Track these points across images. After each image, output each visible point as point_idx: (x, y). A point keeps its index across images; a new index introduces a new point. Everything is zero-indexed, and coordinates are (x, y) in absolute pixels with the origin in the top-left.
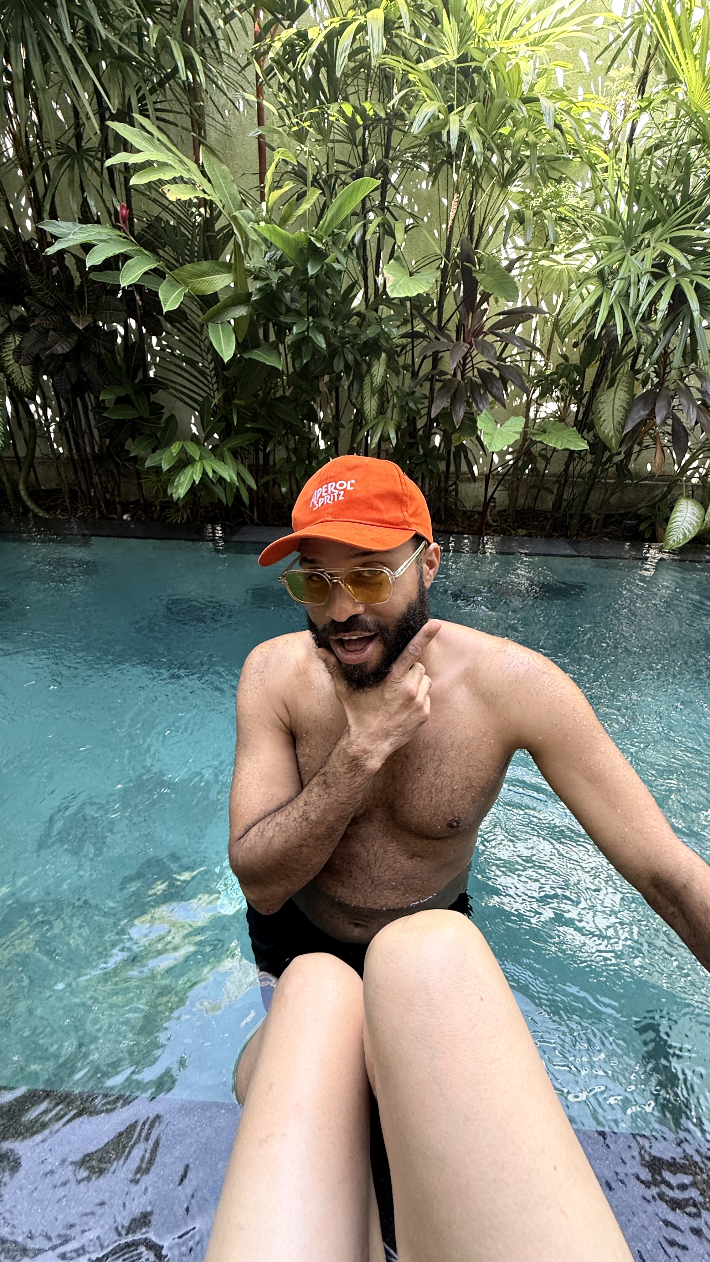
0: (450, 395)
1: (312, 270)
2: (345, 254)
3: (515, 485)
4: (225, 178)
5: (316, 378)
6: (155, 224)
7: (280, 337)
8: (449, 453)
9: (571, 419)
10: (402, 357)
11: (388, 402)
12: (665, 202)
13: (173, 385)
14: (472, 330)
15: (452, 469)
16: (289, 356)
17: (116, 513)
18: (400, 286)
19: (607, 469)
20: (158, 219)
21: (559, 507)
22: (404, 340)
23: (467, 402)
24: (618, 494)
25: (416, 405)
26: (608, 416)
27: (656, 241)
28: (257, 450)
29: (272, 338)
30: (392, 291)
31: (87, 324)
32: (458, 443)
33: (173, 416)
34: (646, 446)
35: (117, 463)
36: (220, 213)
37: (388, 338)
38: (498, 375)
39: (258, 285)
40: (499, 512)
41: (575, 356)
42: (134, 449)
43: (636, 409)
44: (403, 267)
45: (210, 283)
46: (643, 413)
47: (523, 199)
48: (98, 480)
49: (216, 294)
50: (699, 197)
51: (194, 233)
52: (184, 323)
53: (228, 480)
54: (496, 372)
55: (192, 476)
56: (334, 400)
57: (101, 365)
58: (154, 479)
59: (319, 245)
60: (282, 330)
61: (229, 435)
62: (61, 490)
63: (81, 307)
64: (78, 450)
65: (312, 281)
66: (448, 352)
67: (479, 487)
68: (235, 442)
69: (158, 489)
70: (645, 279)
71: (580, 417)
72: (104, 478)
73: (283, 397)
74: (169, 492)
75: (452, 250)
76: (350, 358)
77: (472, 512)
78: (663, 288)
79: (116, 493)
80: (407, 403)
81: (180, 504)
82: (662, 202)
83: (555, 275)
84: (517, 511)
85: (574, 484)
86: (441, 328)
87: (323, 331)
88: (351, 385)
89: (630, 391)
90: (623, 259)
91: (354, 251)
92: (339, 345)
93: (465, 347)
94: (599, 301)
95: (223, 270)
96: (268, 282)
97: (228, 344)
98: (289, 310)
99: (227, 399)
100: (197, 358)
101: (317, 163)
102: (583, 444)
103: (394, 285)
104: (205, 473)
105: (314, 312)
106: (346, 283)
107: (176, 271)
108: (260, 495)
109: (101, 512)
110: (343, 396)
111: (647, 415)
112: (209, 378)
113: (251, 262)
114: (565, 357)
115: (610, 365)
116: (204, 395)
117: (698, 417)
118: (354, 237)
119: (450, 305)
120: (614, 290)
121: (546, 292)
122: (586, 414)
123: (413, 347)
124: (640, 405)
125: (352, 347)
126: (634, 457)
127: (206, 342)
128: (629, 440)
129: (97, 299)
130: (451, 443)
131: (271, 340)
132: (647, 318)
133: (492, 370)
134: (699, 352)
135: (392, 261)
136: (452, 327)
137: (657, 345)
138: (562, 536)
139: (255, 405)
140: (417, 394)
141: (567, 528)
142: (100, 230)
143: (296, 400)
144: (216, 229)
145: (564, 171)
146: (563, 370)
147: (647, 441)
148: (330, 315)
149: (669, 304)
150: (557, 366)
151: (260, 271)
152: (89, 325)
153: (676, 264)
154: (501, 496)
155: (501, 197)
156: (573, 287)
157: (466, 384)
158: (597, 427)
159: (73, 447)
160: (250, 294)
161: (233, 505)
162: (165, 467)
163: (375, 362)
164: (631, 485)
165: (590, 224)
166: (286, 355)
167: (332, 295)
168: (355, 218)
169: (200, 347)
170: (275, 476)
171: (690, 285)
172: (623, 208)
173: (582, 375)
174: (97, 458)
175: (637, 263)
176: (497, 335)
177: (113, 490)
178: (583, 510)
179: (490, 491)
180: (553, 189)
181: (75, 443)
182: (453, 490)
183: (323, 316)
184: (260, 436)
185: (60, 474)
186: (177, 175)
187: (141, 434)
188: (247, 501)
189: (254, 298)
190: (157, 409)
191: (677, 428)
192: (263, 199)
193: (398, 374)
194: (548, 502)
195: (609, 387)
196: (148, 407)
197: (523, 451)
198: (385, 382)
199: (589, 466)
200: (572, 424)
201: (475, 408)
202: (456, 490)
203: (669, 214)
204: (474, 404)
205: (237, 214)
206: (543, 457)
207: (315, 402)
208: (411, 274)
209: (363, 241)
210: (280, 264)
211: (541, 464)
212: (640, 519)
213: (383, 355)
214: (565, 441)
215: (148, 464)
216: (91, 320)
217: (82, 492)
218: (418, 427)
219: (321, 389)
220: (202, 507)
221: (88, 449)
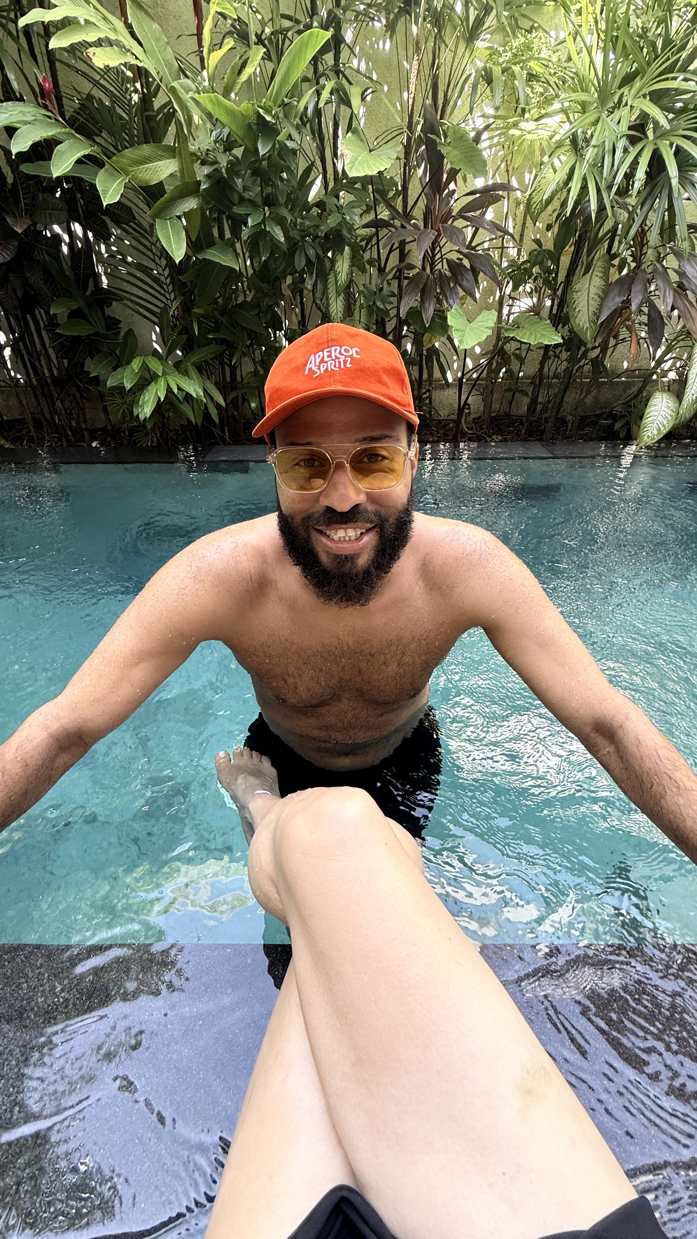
0: (419, 290)
1: (263, 150)
2: (297, 128)
3: (490, 388)
4: (157, 40)
5: (277, 279)
6: (87, 103)
7: (236, 232)
8: (421, 356)
9: (545, 313)
10: (368, 252)
11: (355, 301)
12: (645, 50)
13: (128, 296)
14: (440, 215)
15: (425, 376)
16: (247, 255)
17: (84, 442)
18: (359, 163)
19: (583, 367)
20: (90, 97)
21: (534, 411)
22: (368, 230)
23: (438, 298)
24: (593, 394)
25: (384, 305)
26: (584, 306)
27: (635, 98)
28: (222, 364)
29: (228, 235)
30: (351, 169)
31: (25, 227)
32: (430, 346)
33: (130, 331)
34: (622, 340)
35: (78, 387)
36: (158, 87)
37: (351, 228)
38: (468, 266)
39: (206, 170)
40: (474, 419)
41: (549, 240)
42: (93, 368)
43: (611, 296)
44: (362, 140)
45: (154, 170)
46: (619, 300)
47: (491, 55)
48: (61, 406)
49: (161, 184)
50: (682, 40)
51: (131, 113)
52: (132, 224)
53: (194, 395)
54: (466, 262)
55: (156, 393)
56: (299, 305)
57: (47, 274)
58: (119, 401)
59: (268, 118)
60: (238, 223)
61: (192, 349)
62: (24, 419)
63: (17, 208)
64: (36, 374)
65: (265, 163)
66: (415, 243)
67: (452, 393)
68: (199, 355)
69: (124, 412)
70: (621, 144)
71: (554, 312)
72: (67, 403)
73: (244, 302)
74: (135, 414)
75: (414, 120)
76: (311, 253)
77: (446, 420)
78: (639, 154)
79: (81, 419)
80: (374, 303)
81: (149, 426)
82: (642, 50)
83: (526, 145)
84: (492, 417)
85: (550, 386)
86: (407, 216)
87: (281, 222)
88: (315, 285)
89: (606, 276)
90: (597, 121)
91: (308, 125)
92: (299, 238)
93: (432, 234)
94: (571, 172)
95: (165, 154)
96: (216, 166)
97: (178, 242)
98: (242, 199)
99: (186, 308)
100: (151, 265)
101: (259, 17)
102: (556, 338)
103: (353, 163)
104: (169, 390)
105: (270, 201)
106: (302, 165)
107: (114, 158)
108: (230, 414)
109: (67, 441)
110: (308, 300)
111: (623, 303)
112: (165, 287)
113: (196, 143)
114: (538, 242)
115: (585, 250)
116: (162, 305)
117: (675, 300)
118: (306, 108)
119: (415, 189)
120: (588, 157)
121: (516, 166)
122: (561, 305)
123: (378, 241)
124: (616, 292)
125: (313, 240)
126: (609, 351)
127: (158, 244)
128: (603, 332)
129: (33, 199)
130: (423, 346)
131: (227, 237)
132: (623, 192)
133: (461, 260)
134: (677, 227)
135: (349, 134)
136: (418, 213)
137: (634, 221)
138: (538, 440)
139: (216, 313)
140: (385, 292)
141: (543, 432)
142: (23, 109)
143: (259, 305)
144: (156, 108)
145: (535, 19)
146: (537, 256)
147: (624, 333)
148: (286, 204)
149: (646, 172)
150: (530, 254)
151: (207, 154)
152: (29, 227)
153: (656, 124)
154: (475, 402)
155: (467, 55)
156: (546, 159)
157: (435, 279)
158: (572, 321)
159: (31, 371)
160: (199, 183)
161: (202, 425)
162: (128, 386)
163: (339, 258)
164: (606, 382)
165: (564, 83)
166: (244, 254)
167: (287, 180)
168: (305, 85)
169: (151, 251)
170: (243, 391)
171: (669, 149)
172: (599, 58)
173: (557, 262)
174: (56, 381)
175: (613, 125)
176: (466, 219)
177: (78, 416)
178: (558, 412)
179: (464, 397)
180: (523, 40)
181: (31, 366)
182: (427, 397)
183: (280, 205)
184: (224, 347)
185: (21, 402)
186: (102, 36)
187: (99, 351)
188: (216, 419)
189: (203, 187)
190: (113, 324)
191: (653, 314)
192: (203, 67)
193: (363, 270)
194: (522, 405)
195: (584, 274)
196: (103, 322)
197: (496, 351)
198: (350, 282)
199: (565, 365)
200: (547, 318)
201: (446, 306)
202: (430, 398)
203: (649, 64)
204: (444, 302)
205: (175, 84)
206: (518, 357)
207: (278, 307)
208: (370, 151)
209: (318, 112)
210: (229, 145)
211: (515, 365)
212: (614, 417)
213: (347, 248)
214: (538, 335)
215: (110, 383)
216: (29, 222)
217: (46, 420)
218: (388, 331)
219: (284, 292)
220: (172, 431)
221: (47, 374)
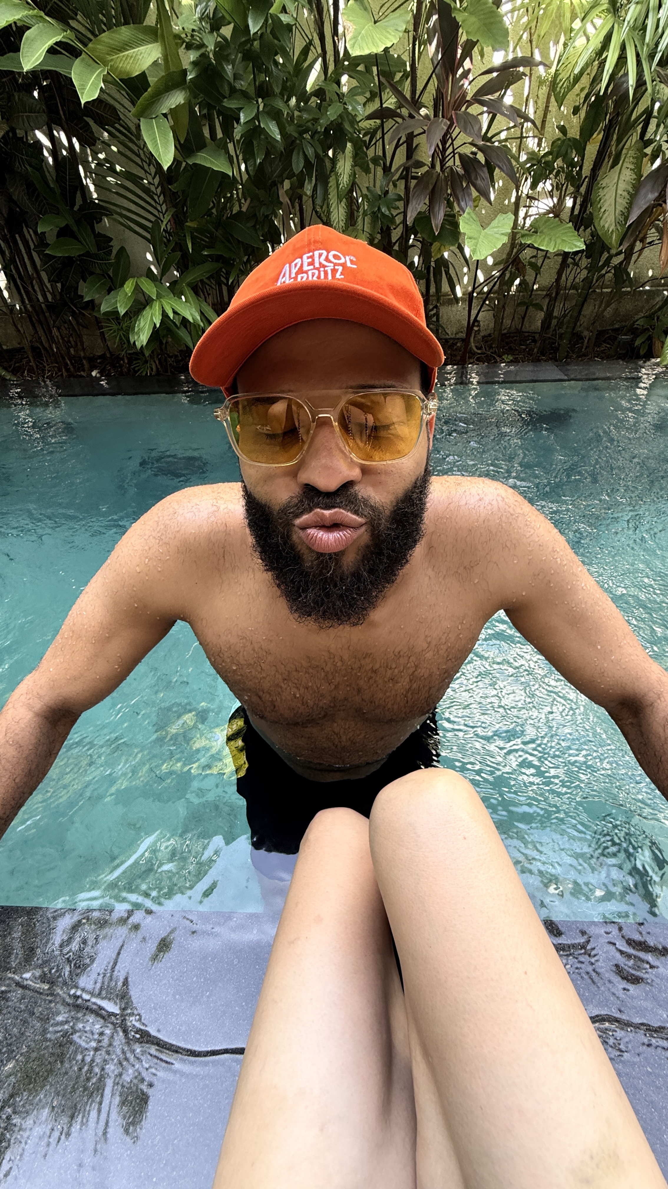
0: (428, 191)
1: (254, 27)
3: (502, 302)
5: (274, 184)
7: (228, 131)
8: (428, 268)
9: (565, 215)
10: (372, 149)
11: (359, 208)
13: (118, 210)
14: (452, 101)
15: (433, 289)
16: (241, 158)
17: (84, 371)
18: (362, 39)
19: (604, 275)
21: (549, 327)
22: (372, 122)
23: (448, 201)
24: (613, 306)
25: (389, 211)
26: (610, 205)
28: (219, 284)
29: (220, 135)
30: (353, 46)
31: (2, 133)
32: (439, 256)
33: (122, 249)
34: (650, 243)
35: (73, 312)
37: (353, 121)
38: (483, 160)
39: (193, 56)
40: (483, 337)
41: (575, 126)
42: (87, 291)
43: (643, 192)
44: (366, 9)
45: (135, 58)
46: (652, 196)
48: (57, 334)
49: (143, 75)
53: (190, 318)
54: (481, 157)
55: (152, 319)
56: (298, 213)
57: (31, 189)
58: (115, 327)
60: (230, 119)
61: (186, 267)
62: (23, 348)
64: (30, 298)
65: (256, 44)
66: (424, 136)
67: (462, 308)
68: (196, 274)
69: (121, 339)
71: (576, 212)
72: (64, 331)
73: (240, 212)
74: (132, 341)
76: (310, 152)
77: (454, 339)
79: (79, 347)
80: (379, 209)
81: (147, 353)
84: (503, 335)
85: (566, 298)
86: (415, 103)
87: (276, 115)
88: (315, 190)
89: (638, 170)
92: (297, 135)
93: (444, 124)
94: (608, 38)
95: (146, 38)
96: (203, 50)
97: (166, 145)
98: (233, 90)
99: (179, 220)
100: (141, 173)
102: (578, 244)
103: (355, 38)
104: (164, 315)
105: (263, 91)
106: (299, 45)
107: (90, 45)
109: (68, 370)
110: (307, 207)
111: (656, 200)
112: (156, 198)
113: (179, 23)
114: (562, 129)
115: (615, 137)
116: (153, 219)
119: (425, 69)
120: (628, 19)
121: (542, 33)
122: (583, 206)
123: (383, 134)
124: (649, 186)
125: (312, 137)
126: (635, 257)
128: (631, 235)
129: (9, 99)
130: (431, 257)
131: (218, 137)
133: (476, 154)
135: (351, 2)
136: (428, 99)
138: (551, 359)
139: (210, 227)
140: (391, 195)
141: (556, 350)
143: (255, 216)
146: (560, 147)
147: (652, 235)
150: (553, 143)
151: (192, 36)
152: (7, 133)
154: (485, 318)
156: (577, 24)
157: (446, 178)
158: (596, 222)
159: (25, 296)
160: (185, 72)
162: (122, 311)
163: (340, 156)
164: (629, 292)
166: (237, 157)
167: (283, 65)
169: (139, 156)
173: (582, 152)
174: (51, 307)
176: (482, 103)
177: (76, 344)
178: (574, 328)
179: (474, 312)
181: (25, 292)
182: (434, 315)
183: (275, 95)
184: (220, 265)
185: (19, 331)
187: (92, 273)
189: (190, 77)
190: (104, 241)
193: (367, 171)
194: (536, 320)
195: (612, 167)
196: (94, 241)
197: (510, 260)
198: (353, 185)
199: (584, 273)
200: (568, 221)
201: (458, 210)
202: (437, 315)
204: (456, 205)
206: (533, 266)
207: (276, 217)
208: (375, 22)
210: (216, 23)
211: (530, 275)
212: (635, 332)
213: (349, 145)
214: (559, 241)
215: (104, 308)
216: (6, 127)
217: (45, 349)
218: (394, 240)
219: (281, 199)
220: (171, 357)
221: (41, 299)
